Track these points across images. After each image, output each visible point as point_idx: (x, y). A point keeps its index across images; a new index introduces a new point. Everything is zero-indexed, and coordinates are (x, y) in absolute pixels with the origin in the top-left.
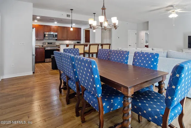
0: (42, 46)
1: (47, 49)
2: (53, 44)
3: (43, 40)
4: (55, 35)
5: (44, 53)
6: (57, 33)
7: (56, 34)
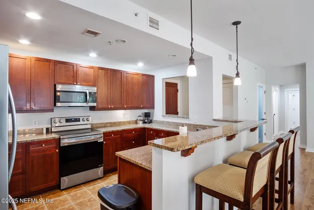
0: (47, 129)
1: (66, 141)
2: (81, 122)
3: (52, 111)
4: (90, 93)
5: (56, 159)
6: (96, 89)
7: (94, 90)
